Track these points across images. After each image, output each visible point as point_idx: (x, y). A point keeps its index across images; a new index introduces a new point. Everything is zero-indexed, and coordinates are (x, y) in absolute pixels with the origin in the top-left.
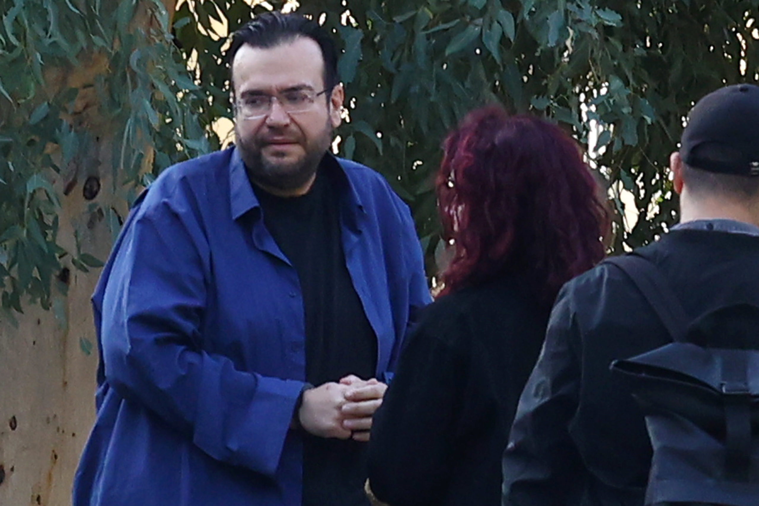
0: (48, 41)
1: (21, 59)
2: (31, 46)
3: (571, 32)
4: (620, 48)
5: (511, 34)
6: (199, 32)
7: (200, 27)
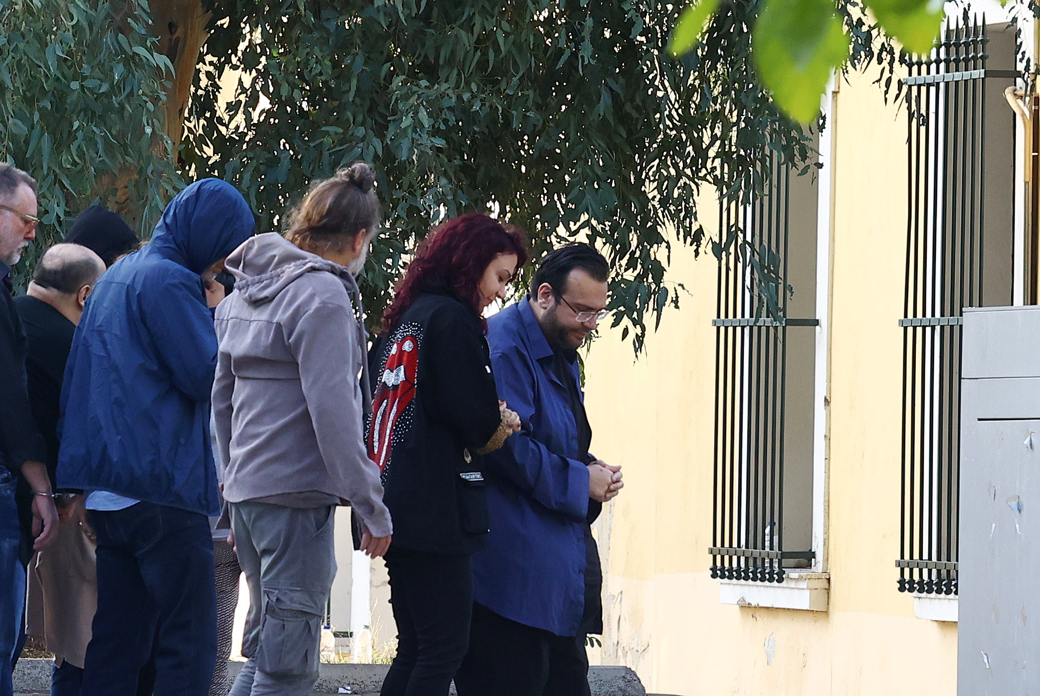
0: (98, 160)
1: (82, 170)
2: (88, 164)
3: (416, 150)
4: (446, 160)
5: (380, 153)
6: (196, 153)
7: (196, 150)
